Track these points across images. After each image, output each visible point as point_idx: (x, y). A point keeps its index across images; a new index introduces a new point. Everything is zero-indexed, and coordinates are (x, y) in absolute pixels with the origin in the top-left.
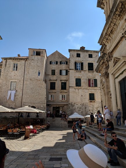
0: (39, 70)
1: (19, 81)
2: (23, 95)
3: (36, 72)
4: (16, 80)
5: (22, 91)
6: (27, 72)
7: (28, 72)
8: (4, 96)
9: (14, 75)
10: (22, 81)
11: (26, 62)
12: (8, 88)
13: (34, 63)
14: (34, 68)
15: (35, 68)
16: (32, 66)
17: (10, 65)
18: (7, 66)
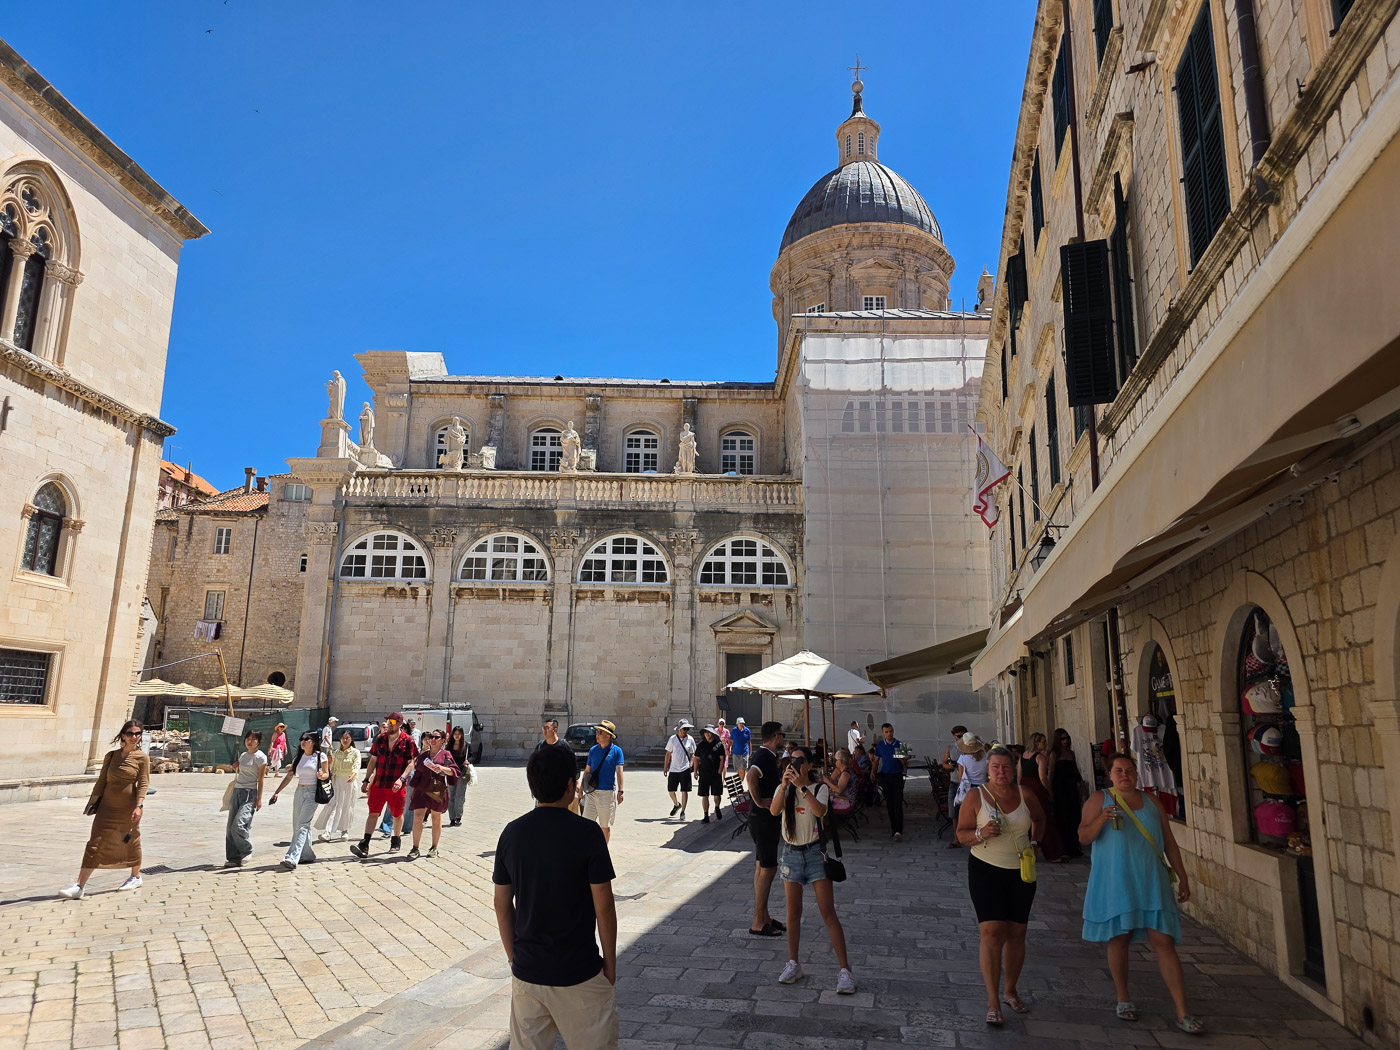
0: (305, 552)
1: (236, 590)
2: (248, 638)
3: (292, 560)
4: (226, 587)
5: (244, 622)
6: (264, 560)
7: (266, 560)
8: (185, 639)
9: (218, 571)
10: (246, 590)
11: (260, 523)
12: (197, 612)
13: (286, 527)
14: (287, 545)
15: (291, 545)
16: (280, 538)
17: (204, 533)
18: (195, 537)
